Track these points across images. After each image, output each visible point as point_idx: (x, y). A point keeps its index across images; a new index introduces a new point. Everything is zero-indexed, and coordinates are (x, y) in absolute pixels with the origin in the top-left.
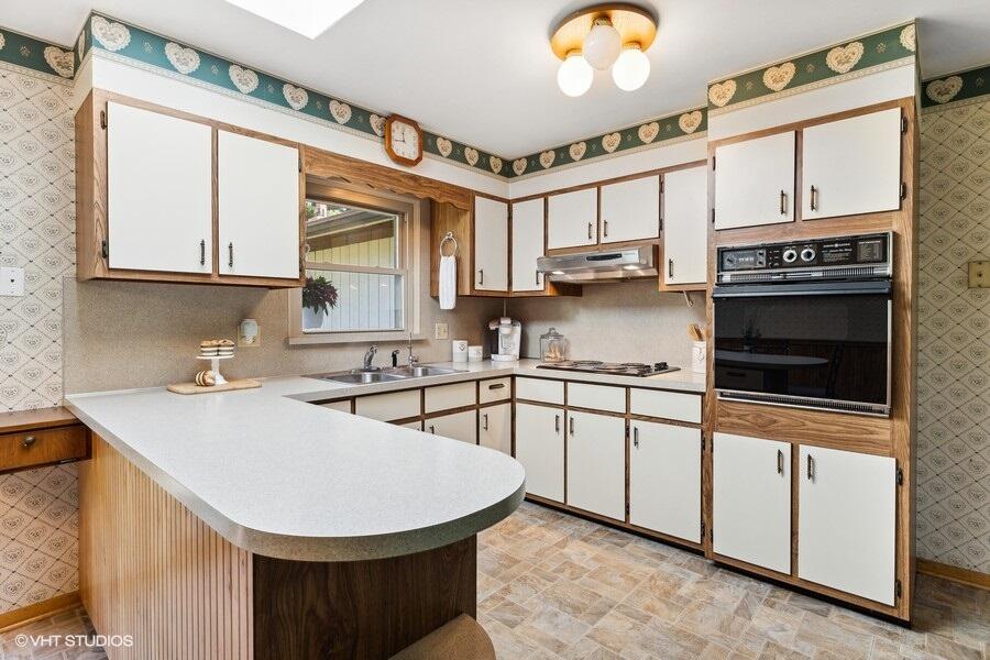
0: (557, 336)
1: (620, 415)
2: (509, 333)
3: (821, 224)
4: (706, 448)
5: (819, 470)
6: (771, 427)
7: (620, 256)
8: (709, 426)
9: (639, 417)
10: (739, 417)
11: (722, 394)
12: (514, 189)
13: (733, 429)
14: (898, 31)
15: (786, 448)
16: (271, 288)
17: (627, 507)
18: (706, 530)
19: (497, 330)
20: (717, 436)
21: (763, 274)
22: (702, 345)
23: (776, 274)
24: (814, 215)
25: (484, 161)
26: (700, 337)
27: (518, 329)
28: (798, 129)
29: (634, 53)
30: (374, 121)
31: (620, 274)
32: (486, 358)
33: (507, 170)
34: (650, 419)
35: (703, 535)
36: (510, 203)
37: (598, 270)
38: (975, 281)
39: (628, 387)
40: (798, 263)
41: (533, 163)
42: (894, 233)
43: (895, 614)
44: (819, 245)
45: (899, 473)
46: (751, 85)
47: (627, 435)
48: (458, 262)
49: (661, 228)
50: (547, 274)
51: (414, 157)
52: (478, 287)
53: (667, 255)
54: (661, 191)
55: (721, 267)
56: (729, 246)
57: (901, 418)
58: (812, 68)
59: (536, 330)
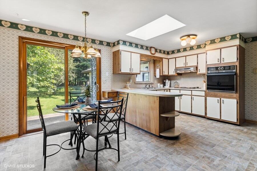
0: (177, 83)
1: (190, 95)
2: (168, 82)
3: (225, 64)
4: (206, 100)
5: (225, 102)
6: (217, 96)
7: (190, 69)
8: (206, 96)
9: (194, 95)
10: (211, 94)
11: (208, 91)
12: (169, 57)
13: (210, 96)
14: (237, 34)
15: (219, 99)
16: (133, 74)
17: (192, 111)
18: (206, 113)
19: (165, 82)
20: (208, 98)
21: (215, 71)
22: (205, 84)
23: (217, 71)
24: (223, 62)
25: (164, 52)
26: (205, 82)
27: (169, 81)
28: (221, 49)
29: (193, 40)
30: (149, 48)
31: (189, 72)
32: (164, 87)
33: (168, 53)
34: (196, 96)
35: (205, 114)
36: (168, 59)
37: (185, 71)
38: (254, 72)
39: (192, 90)
40: (221, 70)
41: (173, 52)
42: (236, 65)
43: (237, 124)
44: (224, 67)
45: (237, 102)
46: (213, 42)
47: (192, 98)
48: (160, 70)
49: (197, 64)
50: (176, 72)
51: (154, 53)
52: (163, 74)
53: (199, 68)
54: (197, 57)
55: (208, 70)
56: (210, 67)
57: (237, 93)
58: (223, 39)
59: (173, 82)
